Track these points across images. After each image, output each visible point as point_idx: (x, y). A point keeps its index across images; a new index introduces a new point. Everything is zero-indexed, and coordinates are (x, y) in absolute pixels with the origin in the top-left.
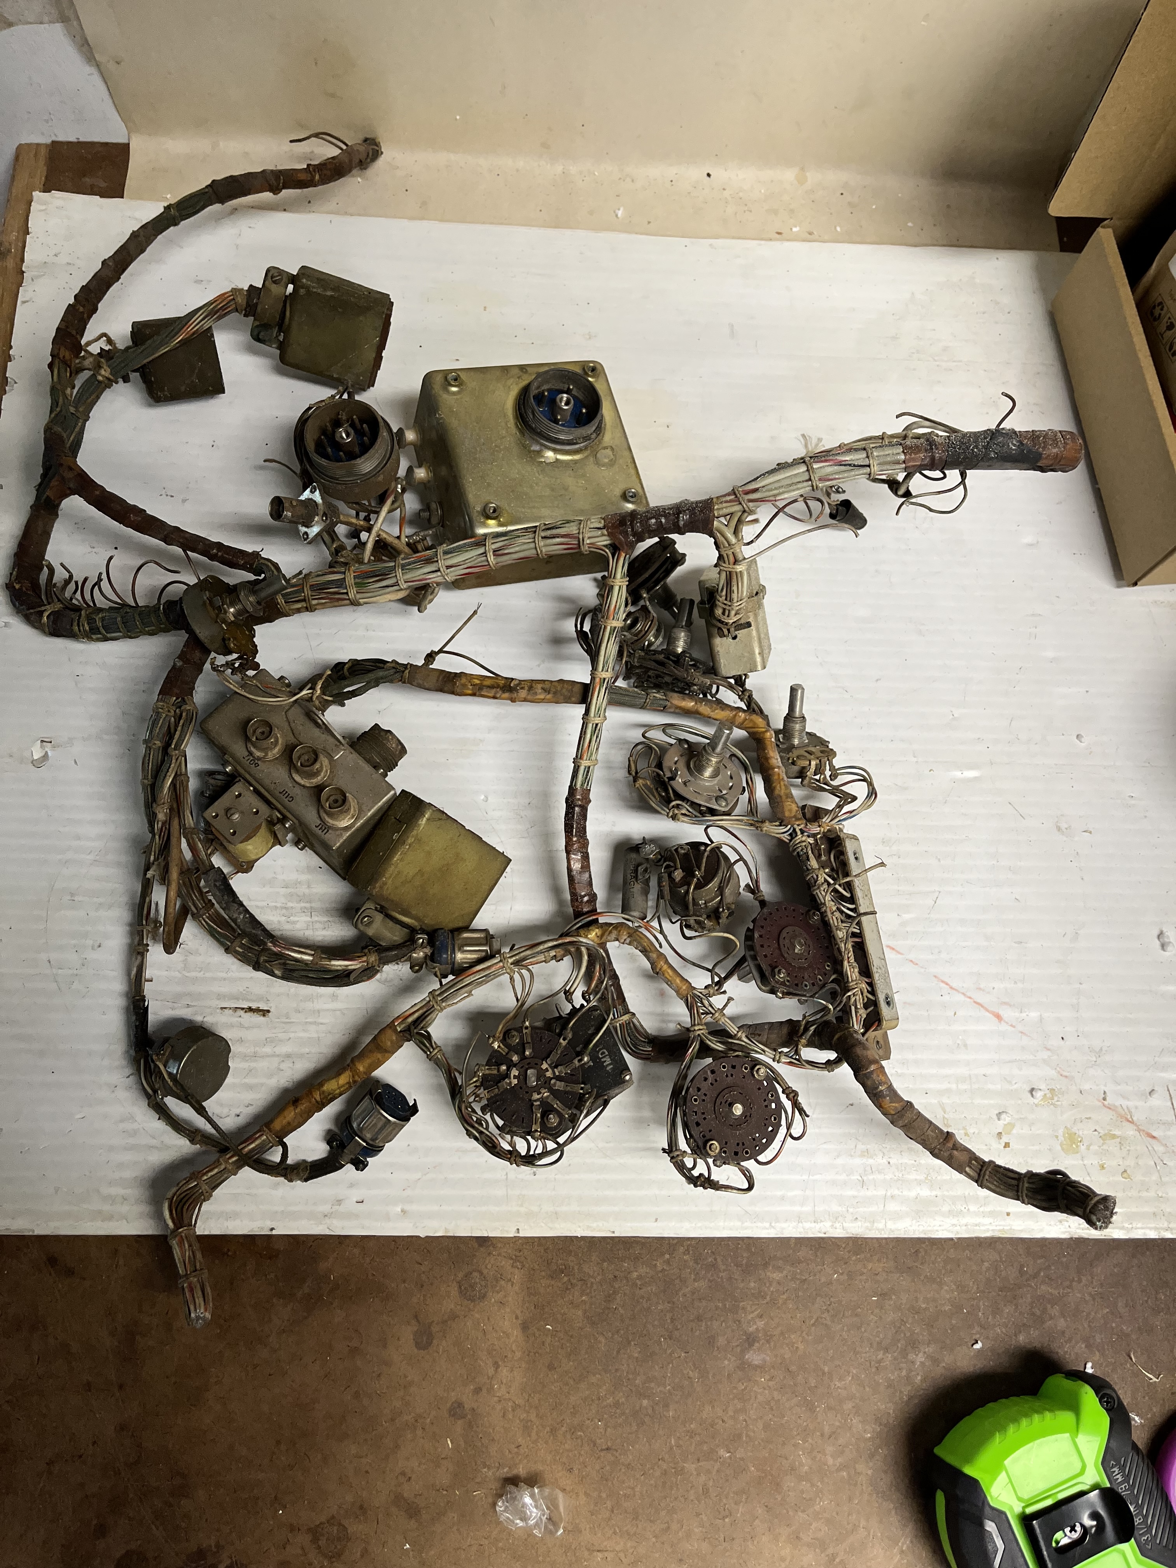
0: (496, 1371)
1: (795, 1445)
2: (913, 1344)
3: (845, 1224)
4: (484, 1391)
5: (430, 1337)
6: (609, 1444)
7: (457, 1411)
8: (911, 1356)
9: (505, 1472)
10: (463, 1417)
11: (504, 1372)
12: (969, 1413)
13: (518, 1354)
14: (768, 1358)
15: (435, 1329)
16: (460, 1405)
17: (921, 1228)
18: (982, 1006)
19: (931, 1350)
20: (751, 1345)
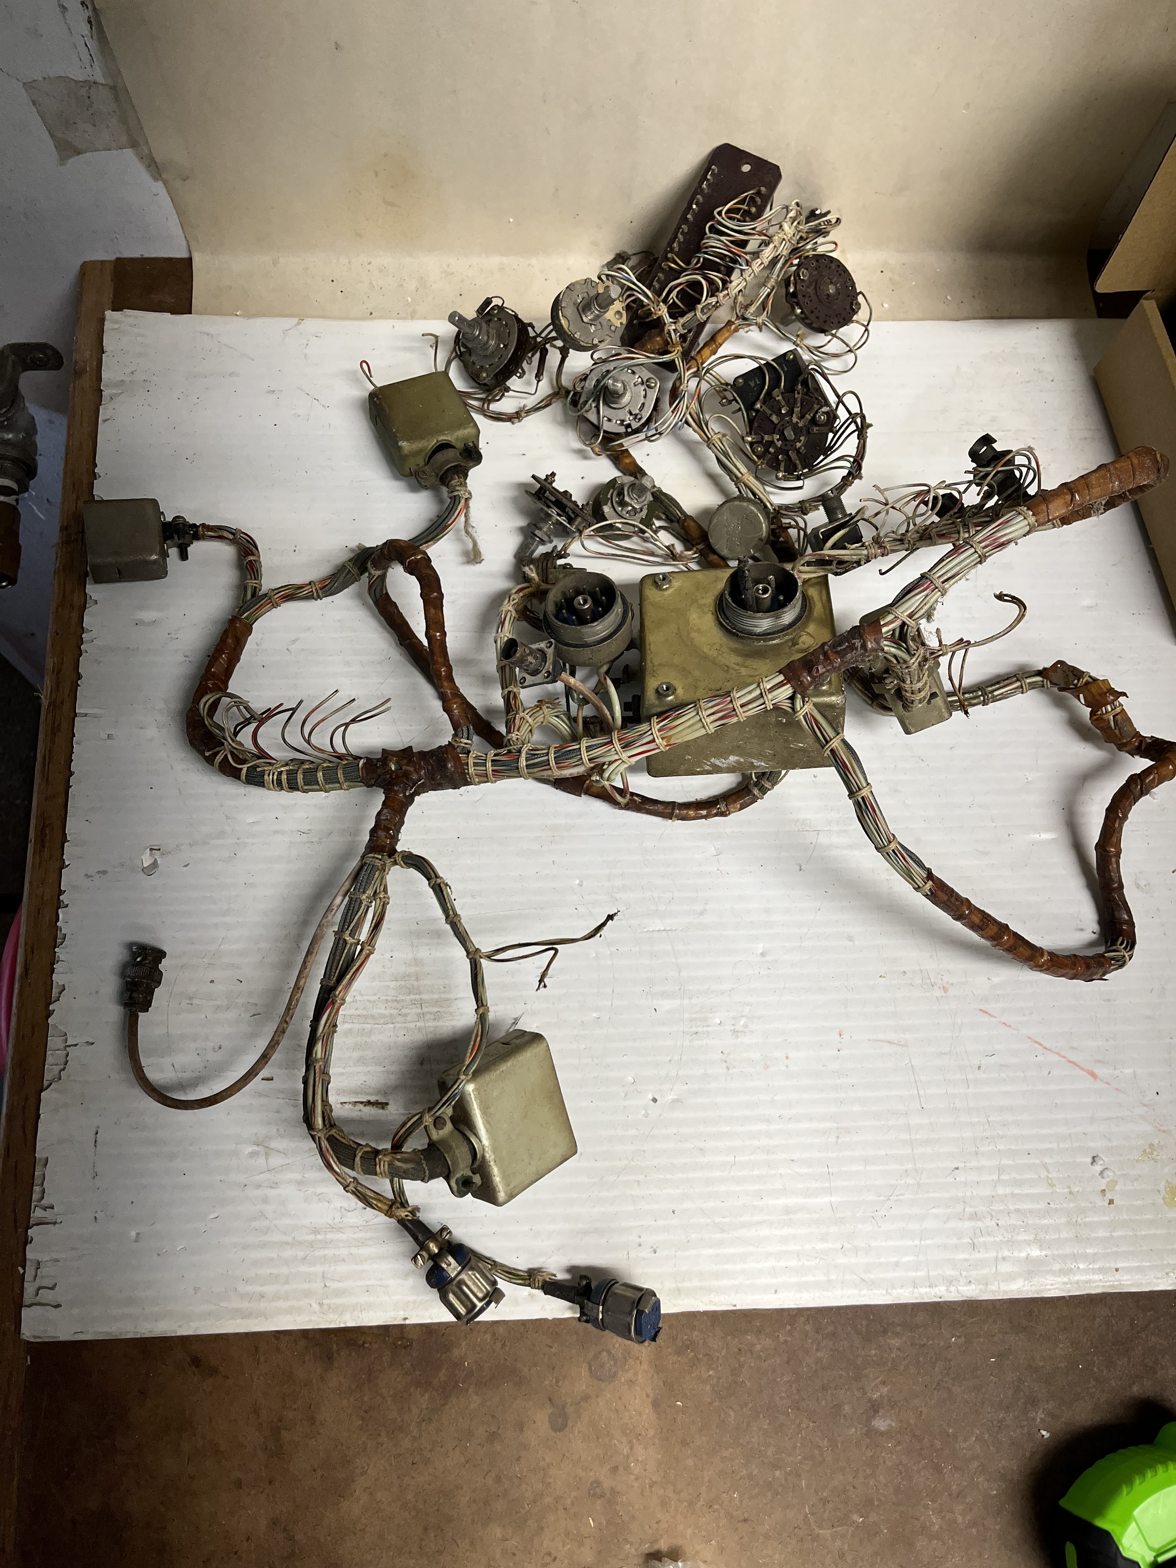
0: (631, 1448)
1: (926, 1507)
2: (1033, 1402)
3: (959, 1288)
4: (621, 1469)
5: (565, 1417)
6: (746, 1516)
7: (595, 1491)
8: (1032, 1414)
9: (646, 1548)
10: (602, 1496)
11: (639, 1450)
12: (1090, 1464)
13: (651, 1433)
14: (894, 1424)
15: (570, 1410)
16: (597, 1483)
17: (1034, 1288)
18: (1077, 1066)
19: (1050, 1407)
20: (876, 1412)
